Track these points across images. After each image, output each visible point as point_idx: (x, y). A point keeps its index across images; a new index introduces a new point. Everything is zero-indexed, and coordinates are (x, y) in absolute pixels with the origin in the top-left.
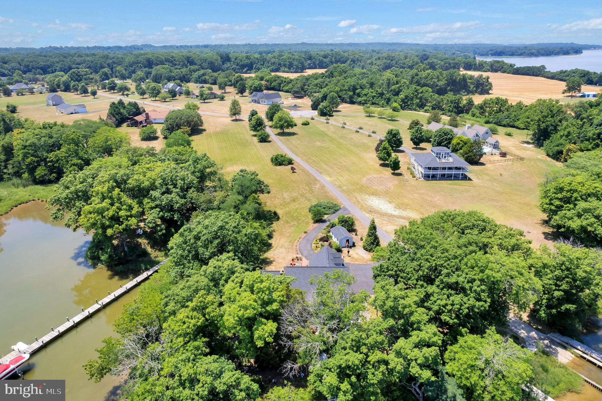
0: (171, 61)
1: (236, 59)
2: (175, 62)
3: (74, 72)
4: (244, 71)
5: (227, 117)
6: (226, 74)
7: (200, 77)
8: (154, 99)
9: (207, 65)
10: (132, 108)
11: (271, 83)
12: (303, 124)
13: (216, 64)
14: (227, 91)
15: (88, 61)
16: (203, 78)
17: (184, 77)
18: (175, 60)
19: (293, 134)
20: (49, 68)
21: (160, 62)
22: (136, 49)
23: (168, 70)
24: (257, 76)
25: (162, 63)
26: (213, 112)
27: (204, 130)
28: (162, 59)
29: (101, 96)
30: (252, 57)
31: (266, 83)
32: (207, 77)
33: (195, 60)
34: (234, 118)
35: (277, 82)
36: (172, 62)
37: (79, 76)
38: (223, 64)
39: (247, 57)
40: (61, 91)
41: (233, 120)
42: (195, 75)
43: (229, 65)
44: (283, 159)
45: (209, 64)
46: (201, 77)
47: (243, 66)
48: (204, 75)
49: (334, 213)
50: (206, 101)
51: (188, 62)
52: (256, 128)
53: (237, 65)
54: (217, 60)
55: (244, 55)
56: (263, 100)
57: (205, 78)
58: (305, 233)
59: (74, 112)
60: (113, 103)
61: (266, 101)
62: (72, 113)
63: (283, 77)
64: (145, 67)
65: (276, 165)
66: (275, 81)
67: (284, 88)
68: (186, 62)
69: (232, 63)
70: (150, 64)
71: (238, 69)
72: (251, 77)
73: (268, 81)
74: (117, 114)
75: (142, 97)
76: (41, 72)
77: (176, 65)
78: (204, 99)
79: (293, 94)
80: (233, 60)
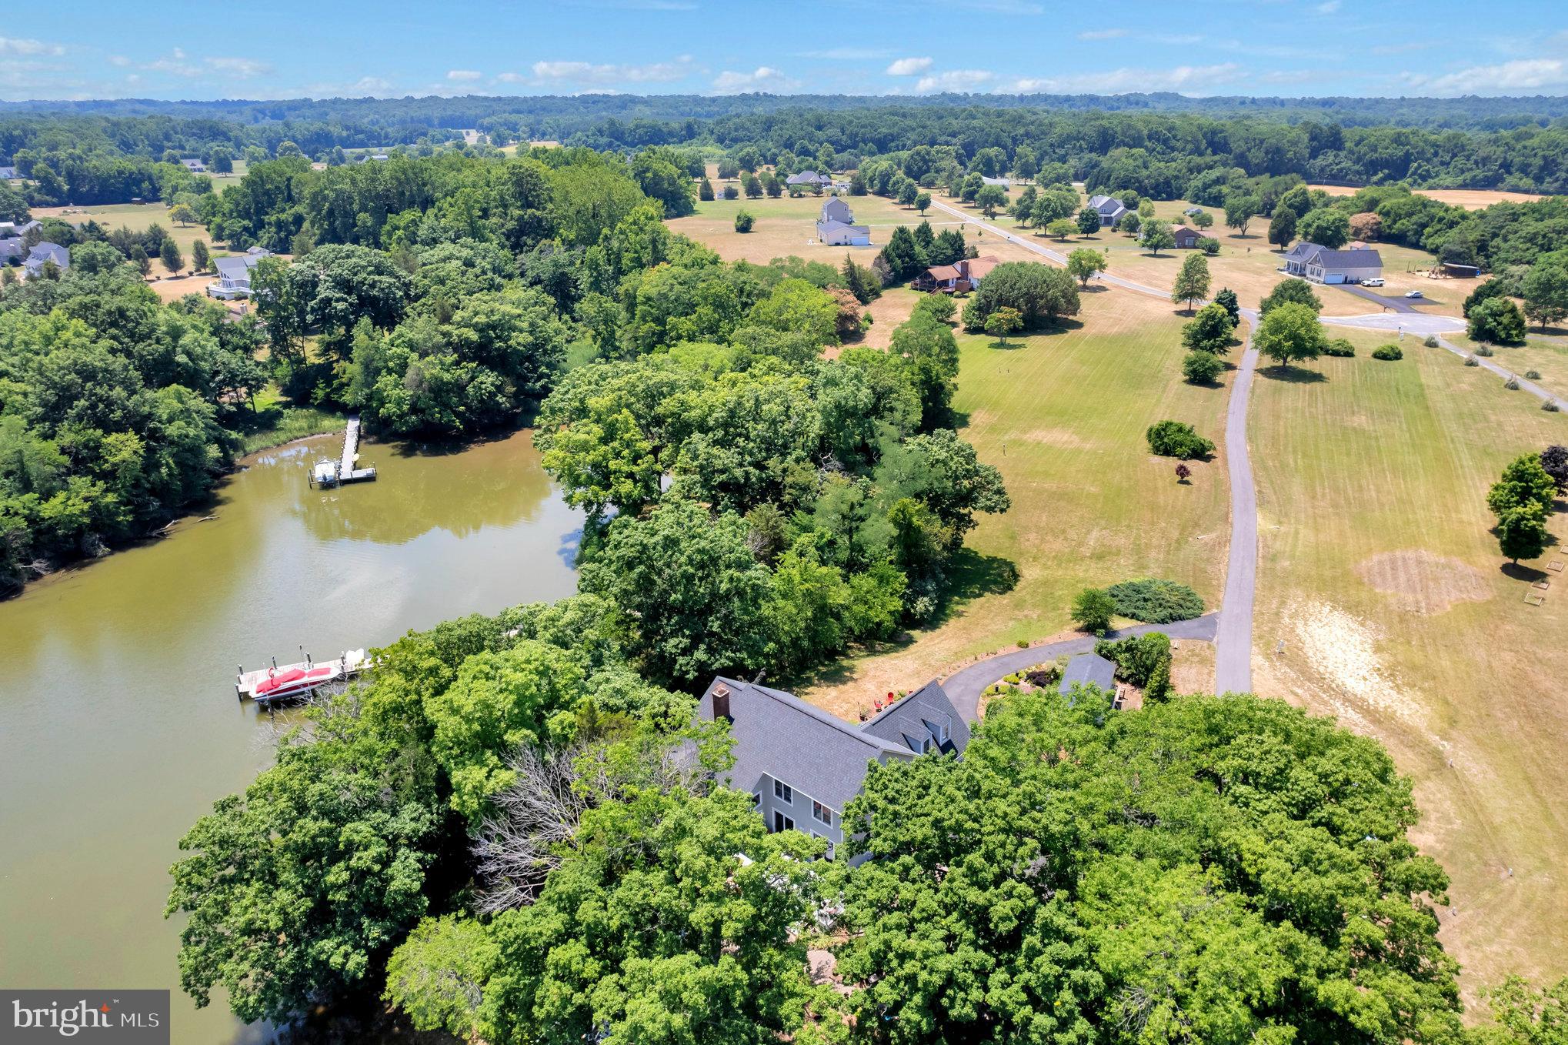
0: (1163, 140)
1: (1357, 144)
2: (1173, 143)
3: (918, 153)
4: (1375, 178)
5: (1166, 300)
6: (1276, 184)
7: (1206, 187)
8: (1042, 232)
9: (1261, 154)
10: (946, 245)
11: (1395, 222)
12: (1376, 356)
13: (1290, 155)
14: (1249, 231)
15: (974, 128)
16: (1214, 190)
17: (1167, 182)
18: (1174, 137)
19: (1317, 377)
20: (892, 141)
21: (1134, 139)
22: (1131, 104)
23: (1140, 162)
24: (1360, 197)
25: (1136, 142)
26: (1150, 284)
27: (1078, 325)
28: (1139, 132)
29: (939, 211)
30: (1413, 140)
31: (1379, 218)
32: (1225, 189)
33: (1231, 141)
34: (1184, 306)
35: (1415, 218)
36: (1165, 142)
37: (926, 162)
38: (1314, 155)
39: (1398, 140)
40: (875, 193)
41: (1179, 313)
42: (1197, 181)
43: (1331, 159)
44: (1180, 437)
45: (1267, 153)
46: (1210, 186)
47: (1373, 167)
48: (1220, 181)
49: (1163, 621)
50: (1159, 252)
51: (1211, 144)
52: (1200, 341)
53: (1358, 161)
54: (1294, 143)
55: (1390, 131)
56: (1317, 267)
57: (1220, 192)
58: (1023, 645)
59: (842, 241)
60: (902, 230)
61: (1324, 271)
62: (838, 244)
63: (1442, 205)
64: (1091, 151)
65: (1156, 450)
66: (1410, 215)
67: (1430, 241)
68: (1204, 143)
69: (1342, 154)
70: (1105, 142)
71: (1358, 172)
72: (1345, 199)
73: (1387, 214)
74: (899, 257)
75: (1020, 224)
76: (874, 148)
77: (1173, 149)
78: (1156, 247)
79: (1442, 261)
80: (1348, 145)
